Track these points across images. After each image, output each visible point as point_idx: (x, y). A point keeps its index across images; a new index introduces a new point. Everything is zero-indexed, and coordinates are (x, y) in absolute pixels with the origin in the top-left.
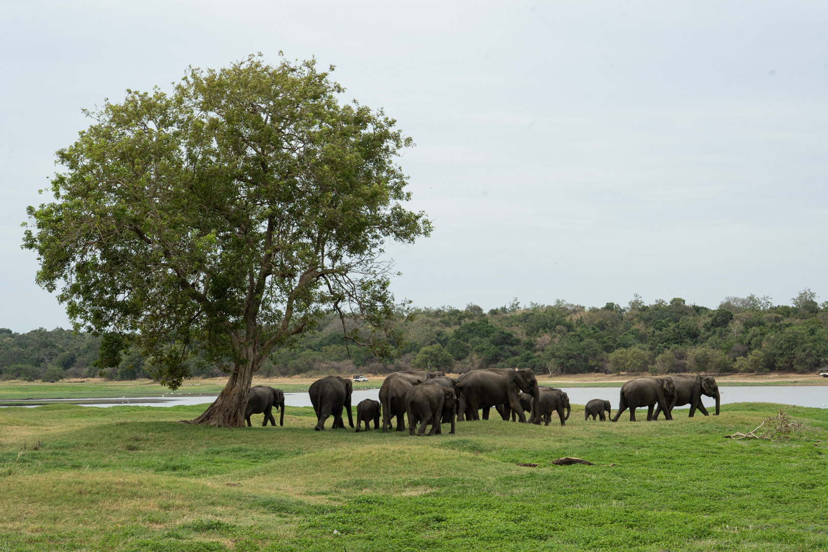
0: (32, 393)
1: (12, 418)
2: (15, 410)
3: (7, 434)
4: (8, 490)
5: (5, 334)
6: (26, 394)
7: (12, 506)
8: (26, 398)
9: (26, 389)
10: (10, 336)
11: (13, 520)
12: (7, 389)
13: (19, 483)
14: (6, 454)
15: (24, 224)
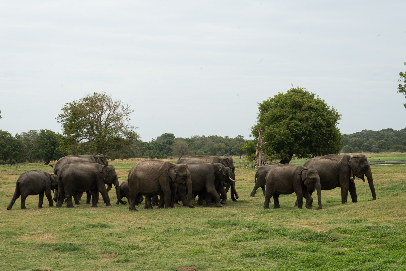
0: (404, 158)
1: (396, 169)
2: (397, 166)
3: (394, 177)
4: (397, 202)
5: (390, 131)
6: (401, 158)
7: (399, 209)
8: (401, 160)
9: (401, 156)
10: (392, 132)
11: (400, 216)
12: (392, 156)
13: (402, 199)
14: (394, 186)
15: (399, 80)
